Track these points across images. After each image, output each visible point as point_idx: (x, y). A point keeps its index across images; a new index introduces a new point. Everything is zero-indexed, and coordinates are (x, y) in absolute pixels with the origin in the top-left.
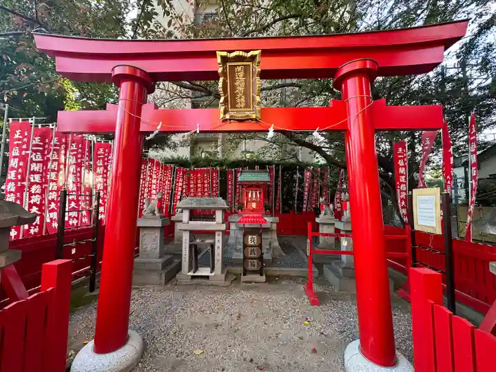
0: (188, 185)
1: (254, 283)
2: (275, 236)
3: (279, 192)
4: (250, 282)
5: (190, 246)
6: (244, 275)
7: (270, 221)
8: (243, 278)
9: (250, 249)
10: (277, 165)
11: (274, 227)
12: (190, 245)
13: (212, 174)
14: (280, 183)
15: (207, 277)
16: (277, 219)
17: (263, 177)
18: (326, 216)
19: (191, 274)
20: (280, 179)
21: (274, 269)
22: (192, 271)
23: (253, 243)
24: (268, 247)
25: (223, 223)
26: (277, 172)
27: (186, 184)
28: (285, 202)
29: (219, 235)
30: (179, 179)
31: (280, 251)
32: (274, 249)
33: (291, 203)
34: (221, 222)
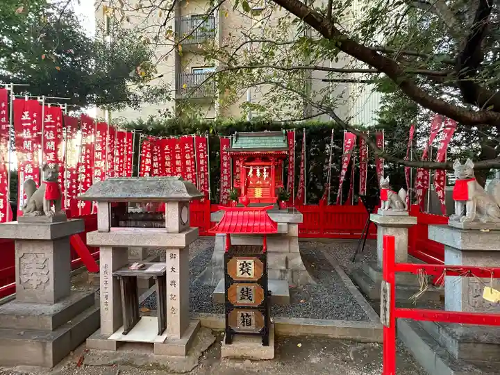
0: (162, 162)
1: (248, 362)
2: (296, 247)
3: (303, 170)
4: (242, 359)
5: (116, 279)
6: (229, 342)
7: (286, 220)
8: (226, 350)
9: (239, 288)
10: (300, 128)
11: (295, 230)
12: (114, 277)
13: (198, 145)
14: (303, 157)
15: (150, 345)
16: (299, 217)
17: (275, 143)
18: (393, 212)
19: (118, 336)
20: (304, 150)
21: (294, 321)
22: (122, 330)
23: (246, 275)
24: (283, 268)
25: (180, 232)
26: (299, 138)
27: (159, 162)
28: (311, 187)
29: (173, 256)
30: (146, 154)
31: (304, 275)
32: (295, 271)
33: (321, 188)
34: (177, 228)
